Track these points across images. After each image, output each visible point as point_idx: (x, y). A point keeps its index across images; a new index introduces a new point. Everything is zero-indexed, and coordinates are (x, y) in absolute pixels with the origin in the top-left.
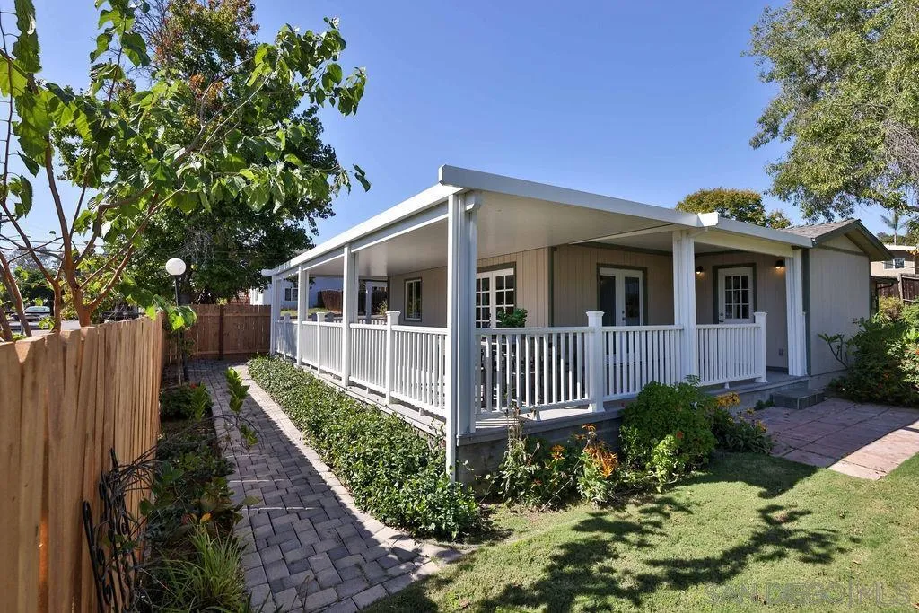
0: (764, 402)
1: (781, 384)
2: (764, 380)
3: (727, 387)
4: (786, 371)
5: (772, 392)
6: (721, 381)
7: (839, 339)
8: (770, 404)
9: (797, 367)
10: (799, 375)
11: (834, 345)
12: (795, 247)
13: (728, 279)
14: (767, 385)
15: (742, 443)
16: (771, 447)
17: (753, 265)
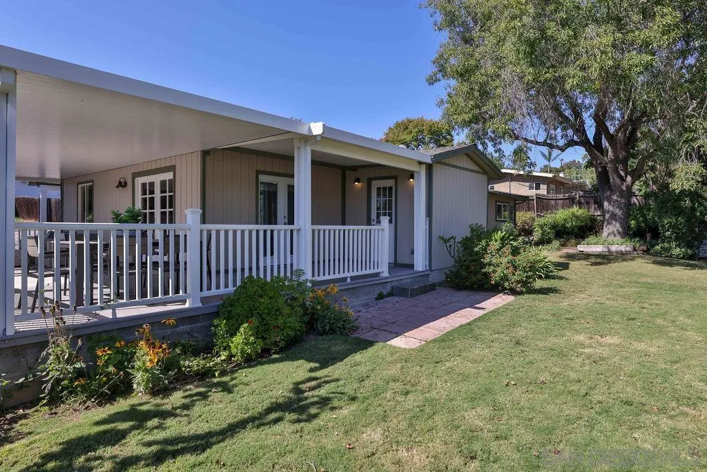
0: (385, 293)
1: (404, 277)
2: (386, 274)
3: (349, 280)
4: (412, 266)
5: (393, 284)
6: (342, 275)
7: (452, 240)
8: (390, 294)
9: (420, 263)
10: (421, 270)
11: (448, 244)
12: (420, 163)
13: (379, 189)
14: (387, 278)
15: (327, 328)
16: (355, 329)
17: (395, 178)
